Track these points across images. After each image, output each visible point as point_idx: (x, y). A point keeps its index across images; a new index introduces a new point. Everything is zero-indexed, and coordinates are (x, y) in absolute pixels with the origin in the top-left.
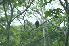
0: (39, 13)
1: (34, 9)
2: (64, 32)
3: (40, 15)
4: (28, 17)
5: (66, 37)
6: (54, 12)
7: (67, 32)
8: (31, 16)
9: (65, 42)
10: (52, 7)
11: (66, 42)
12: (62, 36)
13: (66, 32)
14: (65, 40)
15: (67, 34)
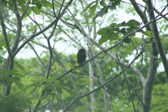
0: (82, 31)
1: (68, 21)
2: (142, 78)
3: (85, 35)
4: (55, 41)
5: (146, 91)
6: (121, 28)
7: (150, 78)
8: (60, 39)
9: (144, 102)
10: (113, 16)
11: (146, 102)
12: (137, 88)
13: (147, 78)
14: (143, 98)
15: (148, 83)
